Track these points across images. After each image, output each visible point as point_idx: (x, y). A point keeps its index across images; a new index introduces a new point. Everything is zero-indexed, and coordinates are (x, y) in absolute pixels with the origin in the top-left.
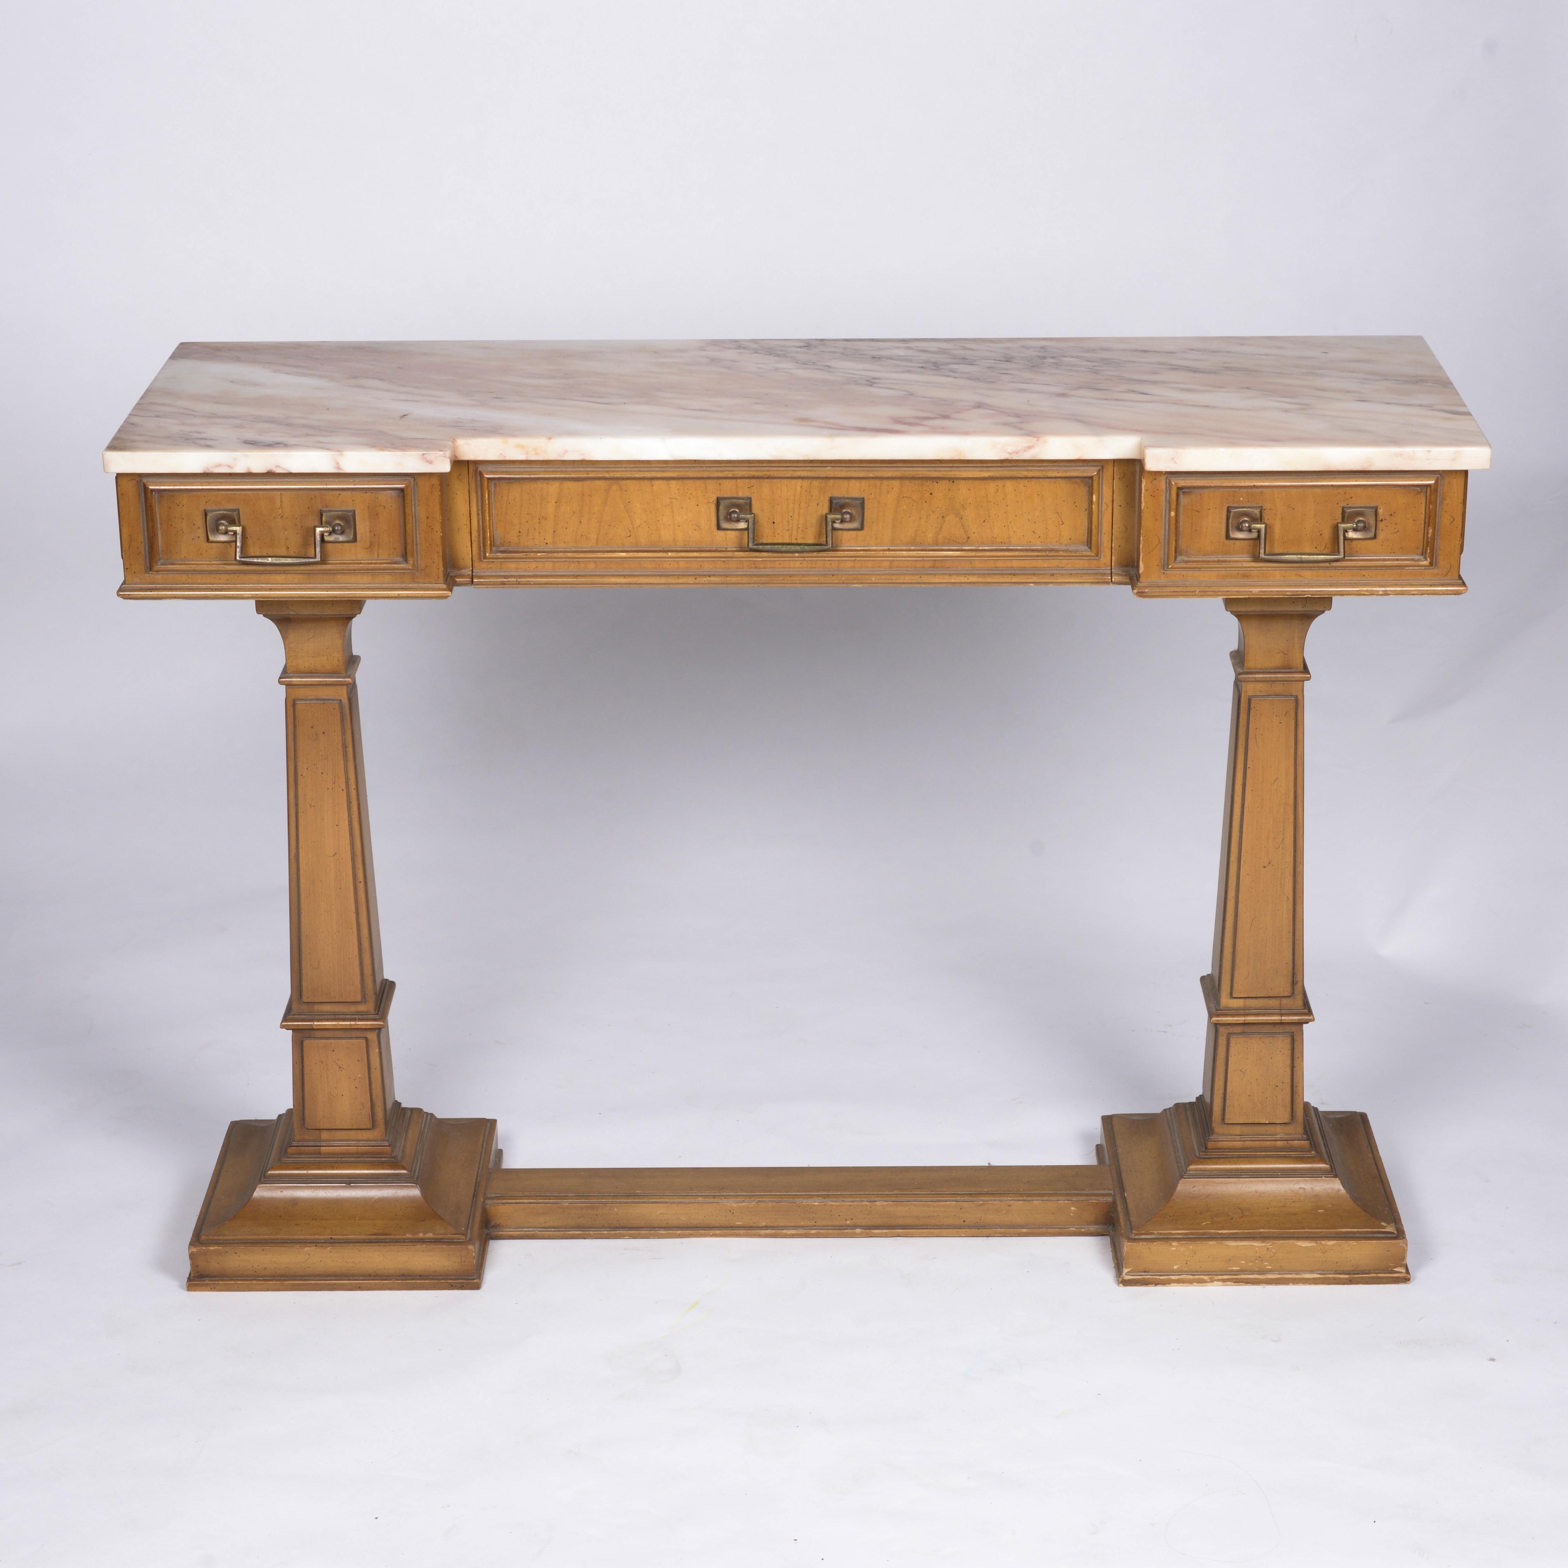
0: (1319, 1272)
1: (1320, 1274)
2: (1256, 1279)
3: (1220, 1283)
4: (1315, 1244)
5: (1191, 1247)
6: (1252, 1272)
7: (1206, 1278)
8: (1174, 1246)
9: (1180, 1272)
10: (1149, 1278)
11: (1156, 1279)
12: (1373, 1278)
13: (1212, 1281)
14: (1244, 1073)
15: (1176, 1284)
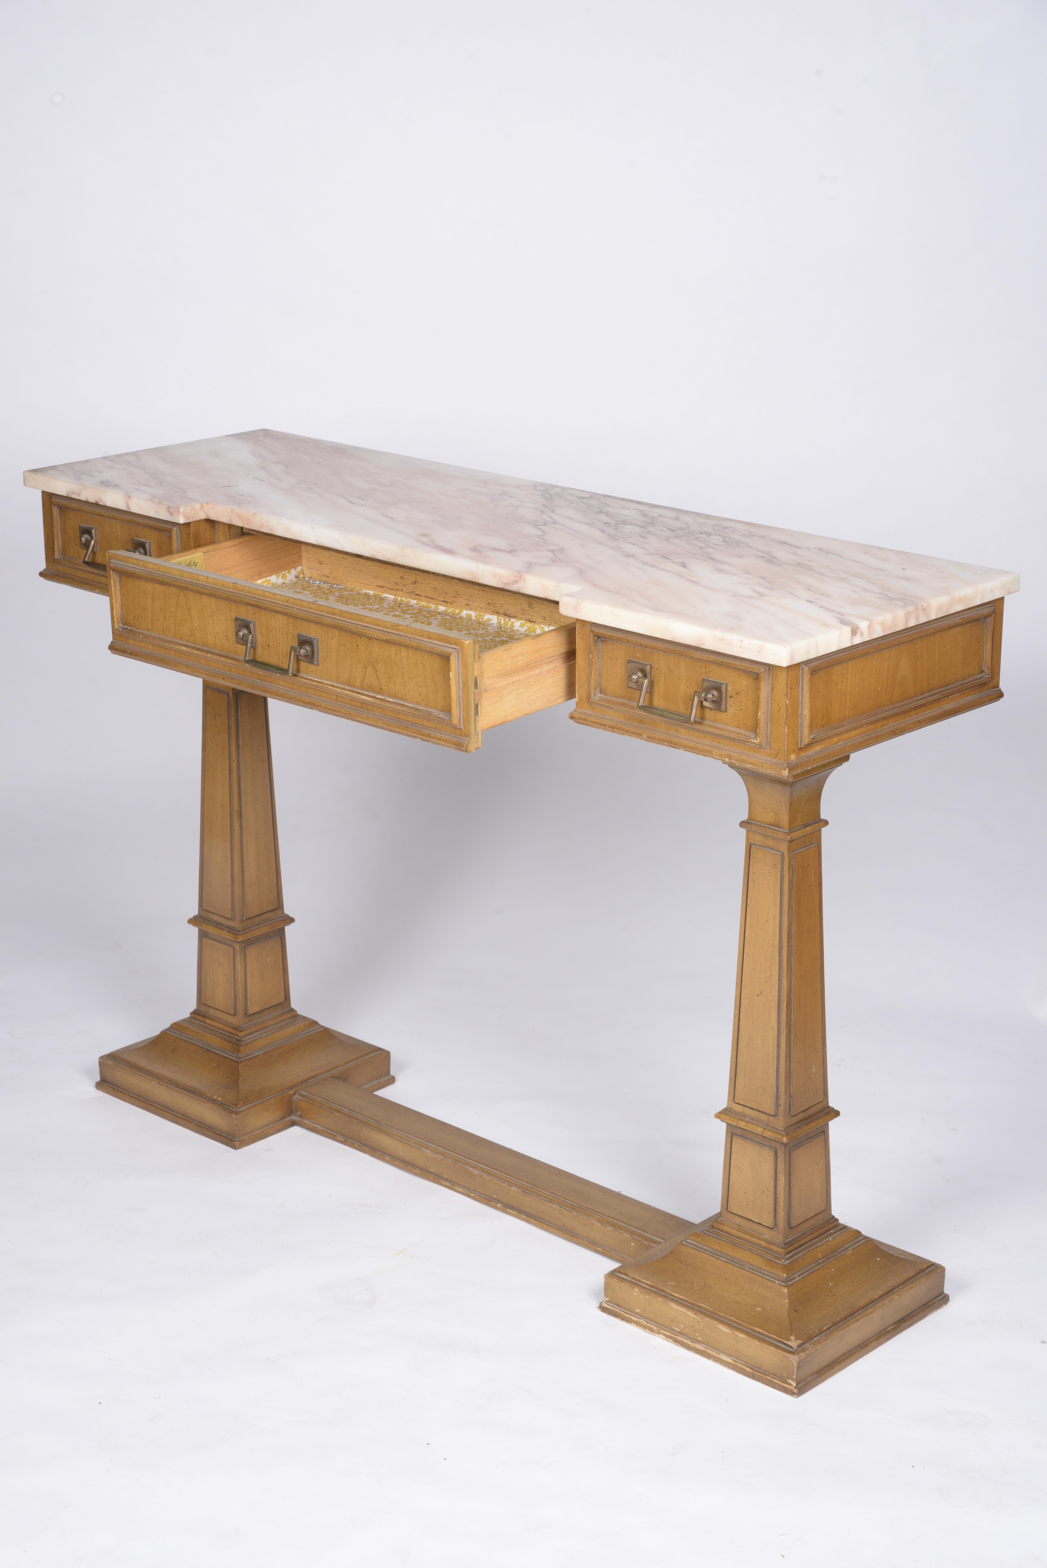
0: (734, 1359)
1: (733, 1361)
2: (688, 1344)
3: (664, 1337)
4: (730, 1332)
5: (647, 1297)
6: (688, 1337)
7: (655, 1328)
8: (635, 1292)
9: (641, 1316)
10: (618, 1312)
11: (622, 1314)
12: (769, 1380)
13: (659, 1333)
14: (741, 1171)
15: (635, 1325)
